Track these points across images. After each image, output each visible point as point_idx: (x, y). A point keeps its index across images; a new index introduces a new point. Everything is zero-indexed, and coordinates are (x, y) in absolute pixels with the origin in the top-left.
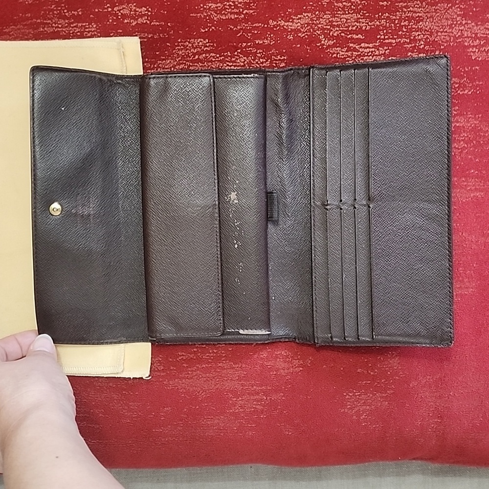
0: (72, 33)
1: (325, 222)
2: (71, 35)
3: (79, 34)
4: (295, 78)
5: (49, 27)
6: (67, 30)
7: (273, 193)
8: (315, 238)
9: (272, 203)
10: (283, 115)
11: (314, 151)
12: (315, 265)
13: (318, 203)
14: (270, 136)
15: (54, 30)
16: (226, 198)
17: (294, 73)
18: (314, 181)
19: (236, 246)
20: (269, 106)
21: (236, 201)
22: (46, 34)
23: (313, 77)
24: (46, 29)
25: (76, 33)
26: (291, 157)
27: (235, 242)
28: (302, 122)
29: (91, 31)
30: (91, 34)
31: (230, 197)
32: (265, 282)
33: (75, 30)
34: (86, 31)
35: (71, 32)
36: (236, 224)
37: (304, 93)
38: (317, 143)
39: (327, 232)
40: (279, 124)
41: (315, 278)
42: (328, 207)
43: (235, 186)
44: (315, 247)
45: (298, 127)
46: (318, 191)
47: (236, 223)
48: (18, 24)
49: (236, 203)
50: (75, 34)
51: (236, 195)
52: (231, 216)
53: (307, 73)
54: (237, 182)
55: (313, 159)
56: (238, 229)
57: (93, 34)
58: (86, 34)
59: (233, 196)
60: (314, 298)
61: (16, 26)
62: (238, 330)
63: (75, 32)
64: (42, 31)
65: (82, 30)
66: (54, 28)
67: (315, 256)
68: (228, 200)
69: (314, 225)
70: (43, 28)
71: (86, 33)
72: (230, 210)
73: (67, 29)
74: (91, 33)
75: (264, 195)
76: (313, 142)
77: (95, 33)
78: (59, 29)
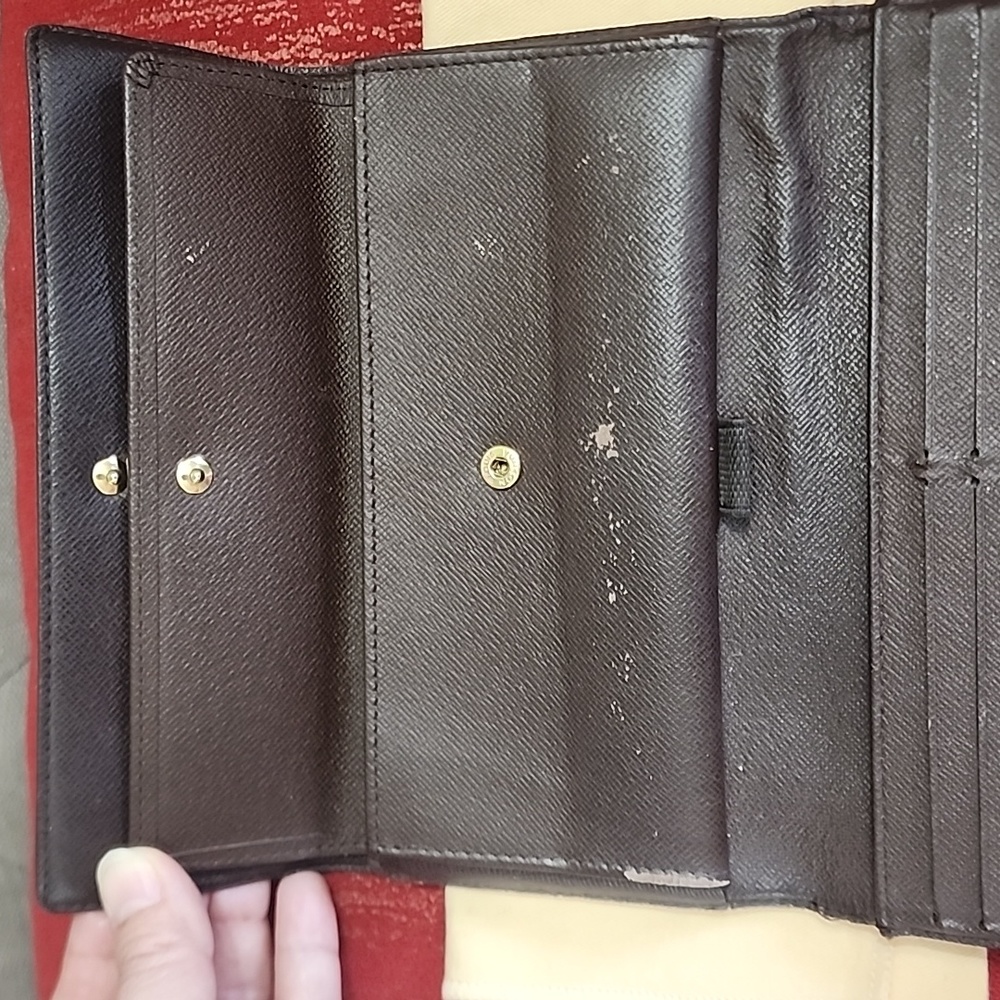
0: (222, 21)
1: (918, 523)
2: (219, 26)
3: (239, 20)
4: (822, 43)
5: (162, 10)
6: (209, 15)
7: (733, 426)
8: (881, 576)
9: (731, 459)
10: (780, 167)
11: (881, 283)
12: (882, 668)
13: (897, 460)
14: (735, 237)
15: (173, 17)
16: (582, 443)
17: (818, 25)
18: (880, 384)
19: (612, 598)
20: (732, 138)
21: (611, 453)
22: (153, 31)
23: (882, 38)
24: (152, 16)
25: (231, 20)
26: (803, 305)
27: (610, 584)
28: (844, 187)
29: (273, 9)
30: (274, 18)
31: (593, 440)
32: (707, 718)
33: (229, 11)
34: (258, 12)
35: (219, 18)
36: (611, 527)
37: (855, 92)
38: (896, 256)
39: (924, 556)
40: (766, 196)
41: (883, 712)
42: (929, 474)
43: (610, 404)
44: (881, 606)
45: (829, 206)
46: (896, 420)
47: (614, 522)
48: (82, 13)
49: (612, 458)
50: (229, 23)
51: (613, 432)
52: (596, 499)
53: (867, 23)
54: (617, 390)
55: (880, 310)
56: (619, 542)
57: (278, 16)
58: (259, 20)
59: (603, 435)
60: (878, 779)
61: (78, 20)
62: (620, 868)
63: (230, 16)
64: (145, 25)
65: (248, 10)
66: (175, 13)
67: (882, 638)
68: (587, 449)
69: (881, 532)
70: (147, 16)
71: (258, 16)
72: (593, 482)
73: (208, 10)
74: (272, 14)
75: (704, 432)
76: (882, 254)
77: (285, 13)
78: (187, 14)
